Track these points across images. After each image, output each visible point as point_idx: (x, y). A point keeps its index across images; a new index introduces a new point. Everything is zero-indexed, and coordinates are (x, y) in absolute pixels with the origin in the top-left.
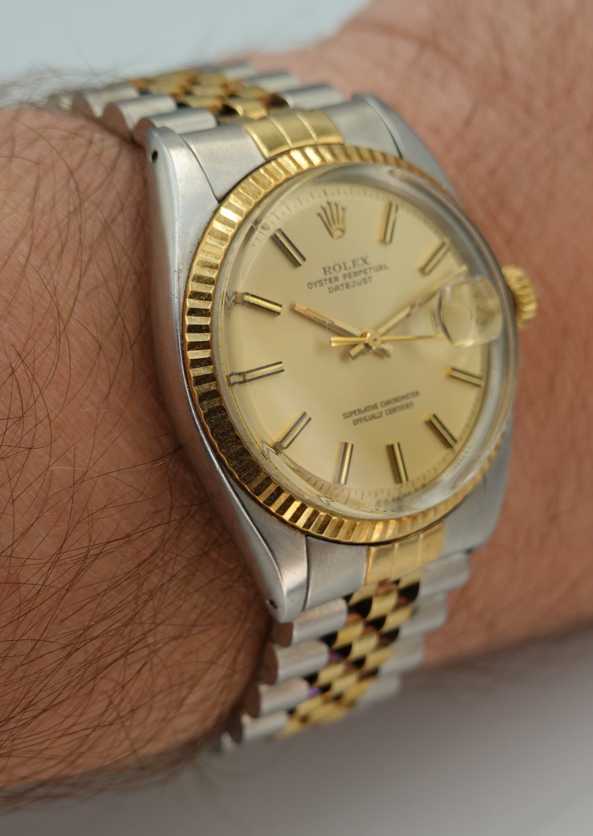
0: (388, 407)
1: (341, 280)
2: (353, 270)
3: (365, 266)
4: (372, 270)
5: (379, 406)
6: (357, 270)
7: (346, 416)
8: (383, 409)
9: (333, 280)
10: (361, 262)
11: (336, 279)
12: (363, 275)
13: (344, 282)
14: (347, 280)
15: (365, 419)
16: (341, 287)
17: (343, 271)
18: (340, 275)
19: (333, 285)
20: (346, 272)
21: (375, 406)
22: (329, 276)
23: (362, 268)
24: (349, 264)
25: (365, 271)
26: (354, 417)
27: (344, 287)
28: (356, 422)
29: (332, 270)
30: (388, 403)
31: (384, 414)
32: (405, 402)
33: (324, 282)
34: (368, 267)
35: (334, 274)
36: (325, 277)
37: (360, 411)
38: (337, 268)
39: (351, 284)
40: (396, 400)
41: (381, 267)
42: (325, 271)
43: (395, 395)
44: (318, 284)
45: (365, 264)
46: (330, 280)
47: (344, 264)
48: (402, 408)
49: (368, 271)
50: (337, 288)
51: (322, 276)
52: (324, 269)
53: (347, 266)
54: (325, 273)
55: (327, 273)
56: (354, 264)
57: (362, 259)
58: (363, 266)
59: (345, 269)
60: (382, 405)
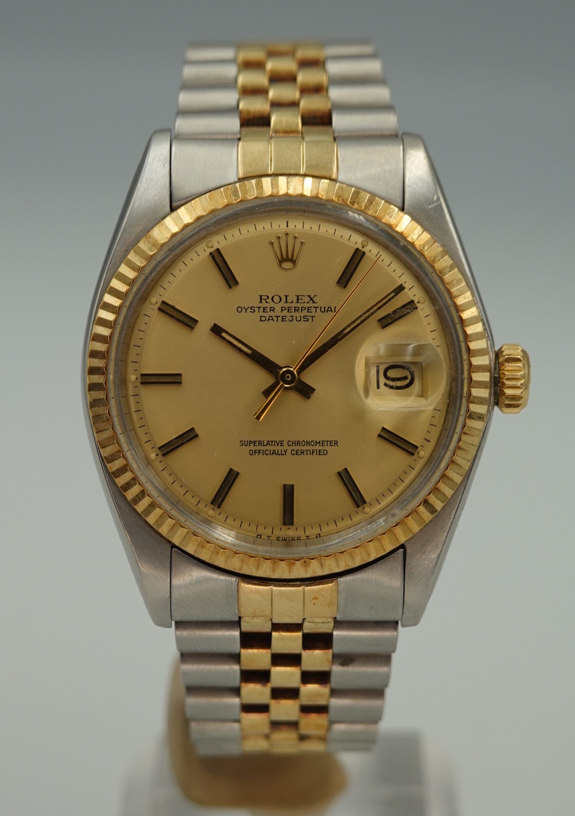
0: (295, 448)
1: (278, 312)
2: (293, 305)
3: (311, 304)
4: (318, 310)
5: (285, 443)
6: (300, 305)
7: (243, 443)
8: (289, 449)
9: (268, 310)
10: (307, 299)
11: (272, 309)
12: (305, 313)
13: (281, 314)
14: (285, 313)
15: (264, 453)
16: (275, 319)
17: (283, 304)
18: (278, 306)
19: (267, 315)
20: (286, 305)
21: (281, 443)
22: (264, 304)
23: (306, 305)
24: (292, 299)
25: (309, 309)
26: (252, 447)
27: (280, 319)
28: (253, 453)
29: (270, 300)
30: (298, 443)
31: (289, 453)
32: (318, 447)
33: (257, 309)
34: (315, 305)
35: (271, 304)
36: (260, 305)
37: (260, 443)
38: (277, 299)
39: (288, 318)
40: (308, 443)
41: (329, 310)
42: (261, 299)
43: (308, 439)
44: (249, 310)
45: (311, 301)
46: (264, 308)
47: (286, 296)
48: (313, 452)
49: (313, 310)
50: (270, 319)
51: (256, 303)
52: (261, 296)
53: (289, 300)
54: (261, 302)
55: (263, 301)
56: (298, 299)
57: (309, 296)
58: (308, 302)
59: (286, 302)
60: (290, 443)
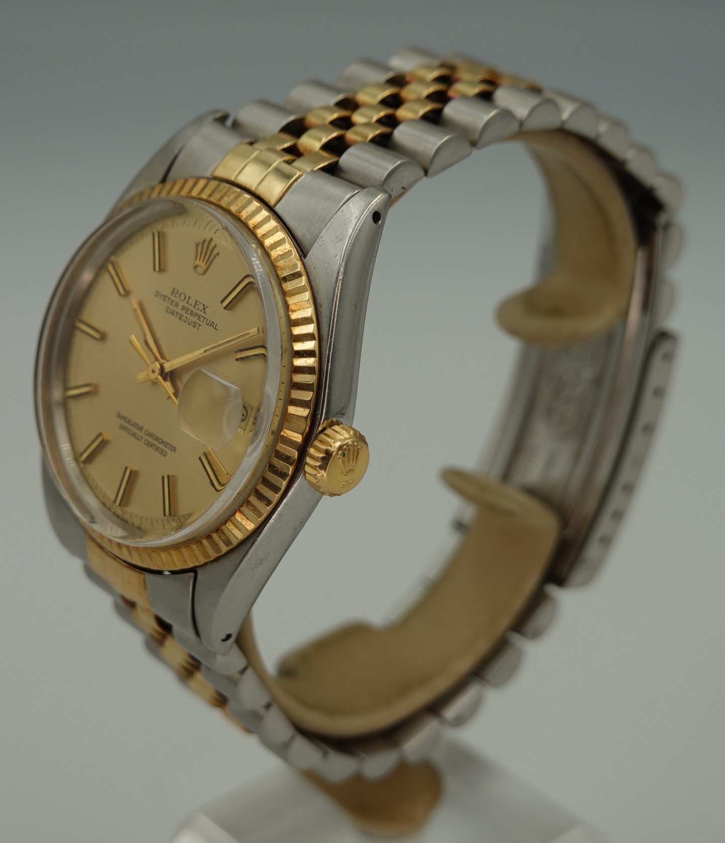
0: (148, 438)
1: (179, 310)
2: (191, 308)
3: (202, 313)
4: (205, 320)
5: (143, 431)
6: (195, 310)
7: (119, 416)
8: (145, 437)
9: (174, 304)
10: (201, 307)
11: (177, 305)
12: (195, 319)
13: (180, 312)
14: (183, 313)
15: (129, 431)
16: (176, 314)
17: (184, 303)
18: (181, 304)
19: (172, 308)
20: (187, 306)
21: (141, 429)
22: (173, 298)
23: (199, 313)
24: (192, 301)
25: (199, 317)
26: (123, 422)
27: (179, 316)
28: (123, 427)
29: (178, 295)
30: (151, 435)
31: (143, 440)
32: (162, 447)
33: (167, 299)
34: (204, 315)
35: (177, 300)
36: (171, 297)
37: (129, 421)
38: (183, 297)
39: (184, 318)
40: (157, 439)
41: (212, 324)
42: (173, 291)
43: (159, 436)
44: (163, 297)
45: (204, 311)
46: (173, 301)
47: (189, 298)
48: (158, 449)
49: (202, 319)
50: (172, 313)
51: (168, 294)
52: (174, 289)
53: (190, 303)
54: (172, 294)
55: (174, 294)
56: (196, 304)
57: (204, 305)
58: (201, 311)
59: (188, 303)
60: (147, 433)
